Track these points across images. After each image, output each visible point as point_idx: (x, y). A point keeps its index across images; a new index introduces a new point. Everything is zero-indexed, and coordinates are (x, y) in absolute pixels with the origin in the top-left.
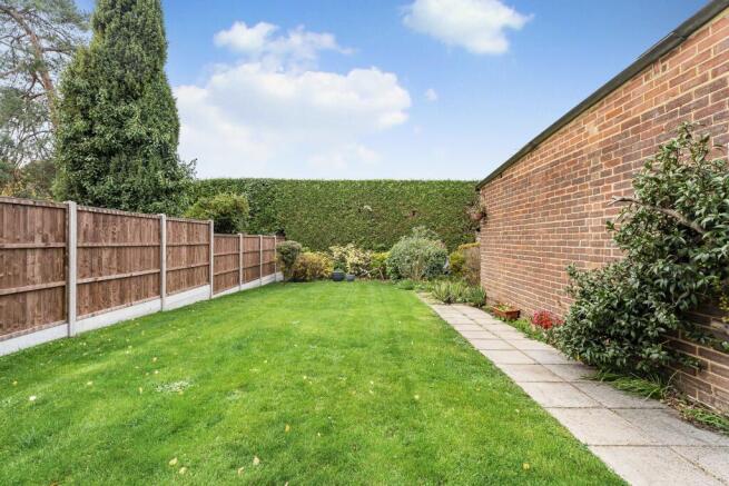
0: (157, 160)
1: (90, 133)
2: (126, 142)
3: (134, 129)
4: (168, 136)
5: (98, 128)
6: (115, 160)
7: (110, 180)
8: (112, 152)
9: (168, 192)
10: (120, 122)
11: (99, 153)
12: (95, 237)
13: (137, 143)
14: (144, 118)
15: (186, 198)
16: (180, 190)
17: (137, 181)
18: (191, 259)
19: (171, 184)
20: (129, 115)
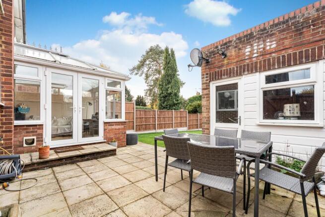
0: (174, 97)
1: (162, 93)
2: (168, 94)
3: (170, 91)
4: (176, 91)
5: (164, 92)
6: (167, 98)
7: (166, 102)
8: (166, 96)
9: (176, 104)
10: (167, 90)
11: (164, 97)
12: (160, 115)
13: (170, 94)
14: (171, 87)
15: (180, 106)
16: (179, 103)
17: (170, 102)
18: (181, 120)
19: (176, 102)
20: (169, 88)
